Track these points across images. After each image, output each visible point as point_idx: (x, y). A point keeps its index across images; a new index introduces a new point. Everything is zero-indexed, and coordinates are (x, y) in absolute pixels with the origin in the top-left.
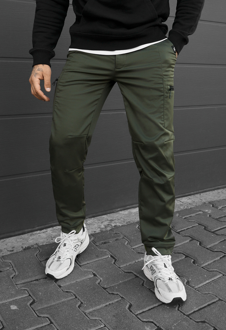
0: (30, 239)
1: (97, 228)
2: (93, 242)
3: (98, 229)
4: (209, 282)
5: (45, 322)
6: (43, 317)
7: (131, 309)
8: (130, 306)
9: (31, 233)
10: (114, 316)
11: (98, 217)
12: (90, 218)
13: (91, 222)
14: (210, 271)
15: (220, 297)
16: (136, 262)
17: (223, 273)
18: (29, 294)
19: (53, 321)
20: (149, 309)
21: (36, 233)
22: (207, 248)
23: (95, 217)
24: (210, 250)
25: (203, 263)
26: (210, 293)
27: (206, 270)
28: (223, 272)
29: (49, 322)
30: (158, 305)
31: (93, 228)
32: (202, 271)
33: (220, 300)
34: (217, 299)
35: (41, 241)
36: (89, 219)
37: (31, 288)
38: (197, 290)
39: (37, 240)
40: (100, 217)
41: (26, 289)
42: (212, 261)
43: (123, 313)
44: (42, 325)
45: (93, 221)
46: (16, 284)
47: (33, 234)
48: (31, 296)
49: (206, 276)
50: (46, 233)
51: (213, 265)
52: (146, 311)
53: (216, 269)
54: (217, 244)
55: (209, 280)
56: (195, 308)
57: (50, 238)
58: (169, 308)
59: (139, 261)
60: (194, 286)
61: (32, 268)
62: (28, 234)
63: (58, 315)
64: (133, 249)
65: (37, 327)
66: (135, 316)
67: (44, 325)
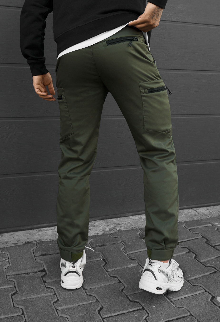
0: (36, 235)
1: (101, 230)
2: (90, 244)
3: (102, 231)
4: (188, 296)
5: (18, 312)
6: (18, 308)
7: (100, 312)
8: (102, 309)
9: (39, 229)
10: (82, 316)
11: (107, 220)
12: (99, 220)
13: (98, 224)
14: (194, 285)
15: (192, 312)
16: (125, 268)
17: (206, 289)
18: (15, 285)
19: (25, 313)
20: (117, 314)
21: (44, 230)
22: (201, 263)
23: (105, 220)
24: (203, 264)
25: (190, 277)
26: (184, 307)
27: (190, 284)
28: (207, 288)
29: (22, 313)
30: (128, 311)
31: (98, 230)
32: (186, 285)
33: (191, 315)
34: (189, 314)
35: (45, 237)
36: (98, 221)
37: (18, 280)
38: (172, 303)
39: (42, 237)
40: (109, 220)
41: (13, 280)
42: (200, 276)
43: (91, 314)
44: (13, 315)
45: (100, 223)
46: (6, 275)
47: (41, 231)
48: (16, 287)
49: (187, 290)
50: (53, 230)
51: (200, 280)
52: (114, 316)
53: (201, 284)
54: (212, 259)
55: (188, 294)
56: (163, 320)
57: (55, 235)
58: (136, 316)
59: (128, 267)
60: (171, 299)
61: (25, 262)
62: (37, 229)
63: (31, 308)
64: (127, 254)
65: (9, 316)
66: (101, 319)
67: (16, 315)
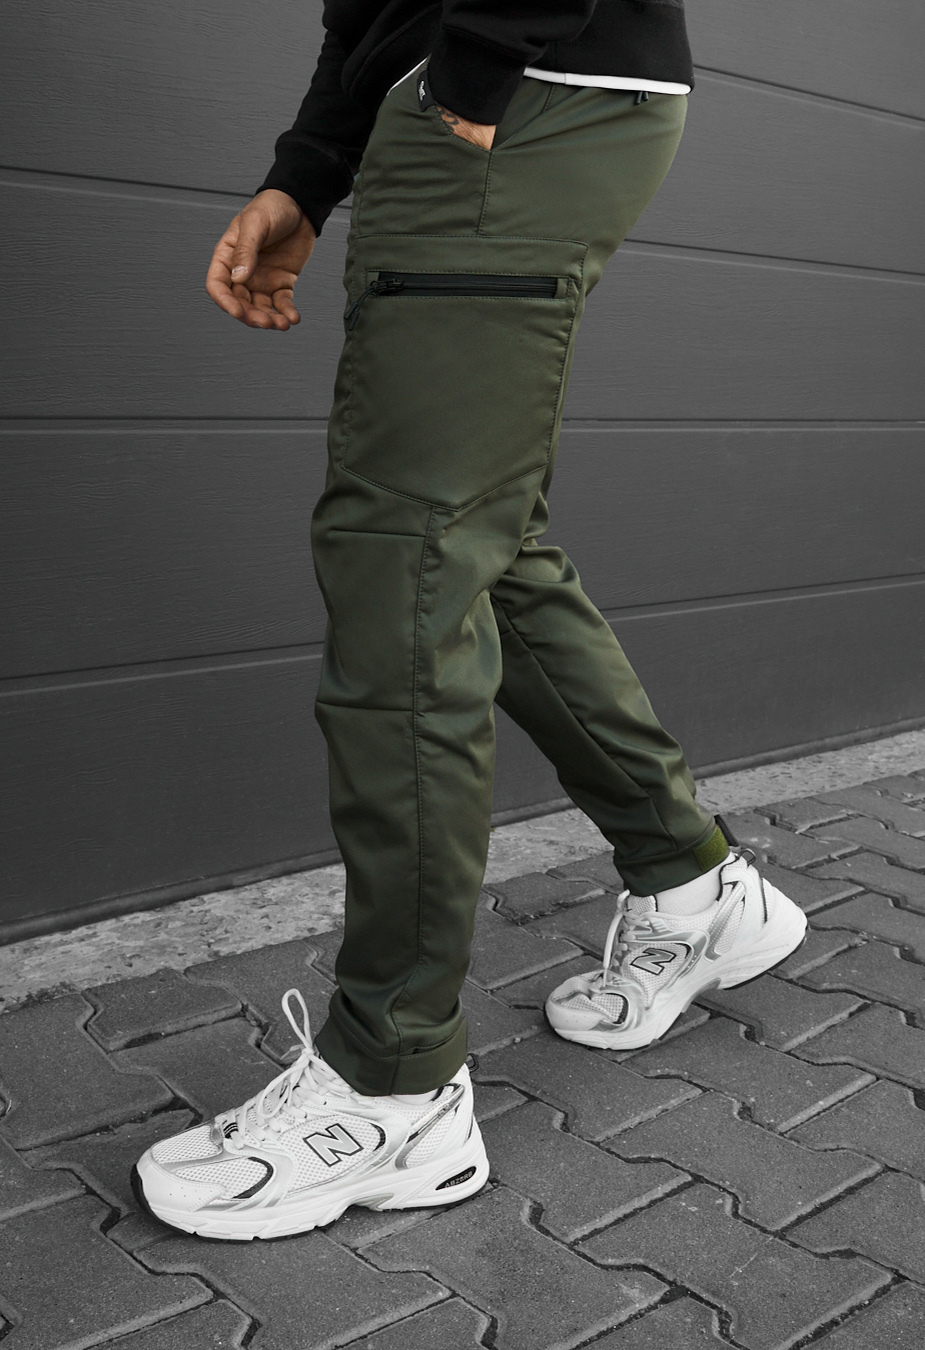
0: (26, 968)
1: (316, 916)
2: (319, 970)
3: (323, 919)
4: (828, 1105)
5: (193, 1293)
6: (176, 1274)
7: (541, 1223)
8: (537, 1213)
9: (24, 944)
10: (480, 1253)
11: (307, 874)
12: (272, 877)
13: (282, 894)
14: (823, 1065)
15: (886, 1157)
16: (514, 1042)
17: (876, 1070)
18: (86, 1185)
19: (222, 1287)
20: (616, 1218)
21: (47, 943)
22: (790, 981)
23: (295, 875)
24: (803, 987)
25: (789, 1037)
26: (845, 1146)
27: (805, 1060)
28: (876, 1066)
29: (210, 1293)
30: (649, 1200)
31: (301, 916)
32: (793, 1066)
33: (887, 1169)
34: (877, 1167)
35: (80, 971)
36: (269, 881)
37: (88, 1161)
38: (791, 1139)
39: (63, 971)
40: (317, 875)
41: (65, 1165)
42: (820, 1028)
43: (515, 1239)
44: (179, 1308)
45: (289, 889)
46: (17, 1150)
47: (36, 948)
48: (99, 1192)
49: (812, 1085)
50: (94, 940)
51: (830, 1041)
52: (606, 1227)
53: (844, 1055)
54: (827, 964)
55: (826, 1099)
56: (802, 1205)
57: (119, 959)
58: (696, 1212)
59: (526, 1040)
60: (776, 1125)
61: (76, 1081)
62: (11, 946)
63: (242, 1263)
64: (492, 991)
65: (162, 1313)
66: (564, 1247)
67: (188, 1304)
